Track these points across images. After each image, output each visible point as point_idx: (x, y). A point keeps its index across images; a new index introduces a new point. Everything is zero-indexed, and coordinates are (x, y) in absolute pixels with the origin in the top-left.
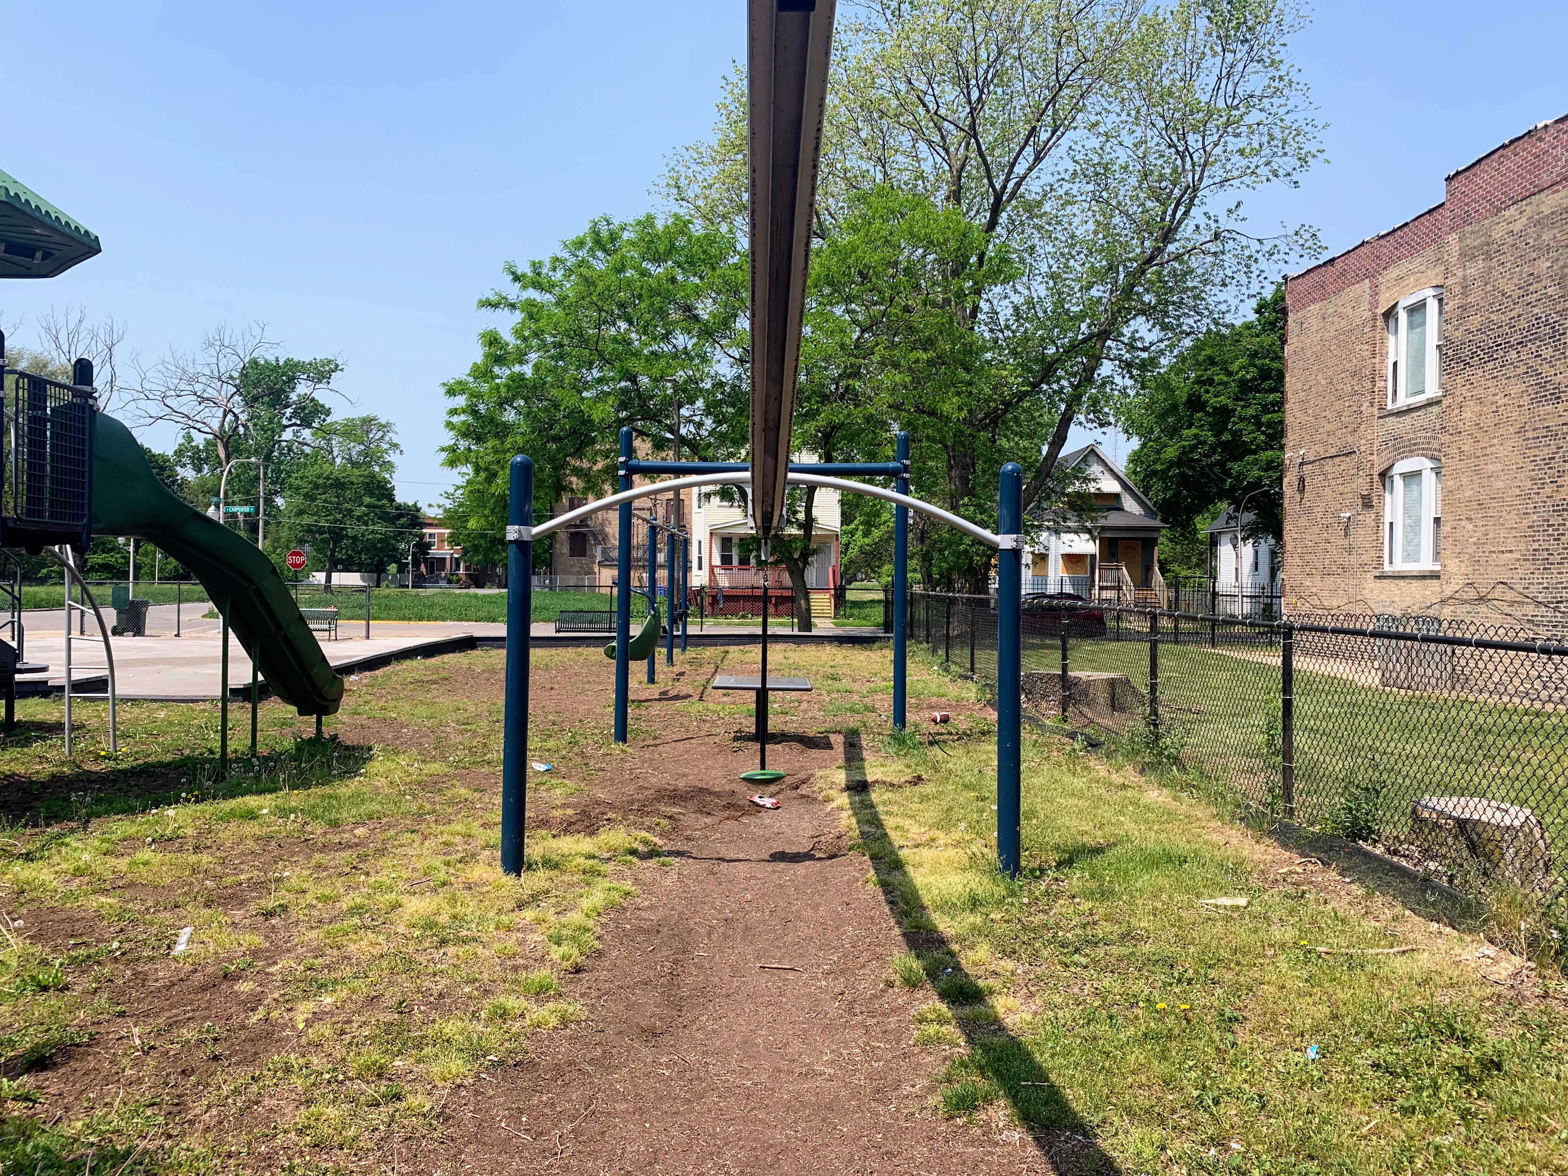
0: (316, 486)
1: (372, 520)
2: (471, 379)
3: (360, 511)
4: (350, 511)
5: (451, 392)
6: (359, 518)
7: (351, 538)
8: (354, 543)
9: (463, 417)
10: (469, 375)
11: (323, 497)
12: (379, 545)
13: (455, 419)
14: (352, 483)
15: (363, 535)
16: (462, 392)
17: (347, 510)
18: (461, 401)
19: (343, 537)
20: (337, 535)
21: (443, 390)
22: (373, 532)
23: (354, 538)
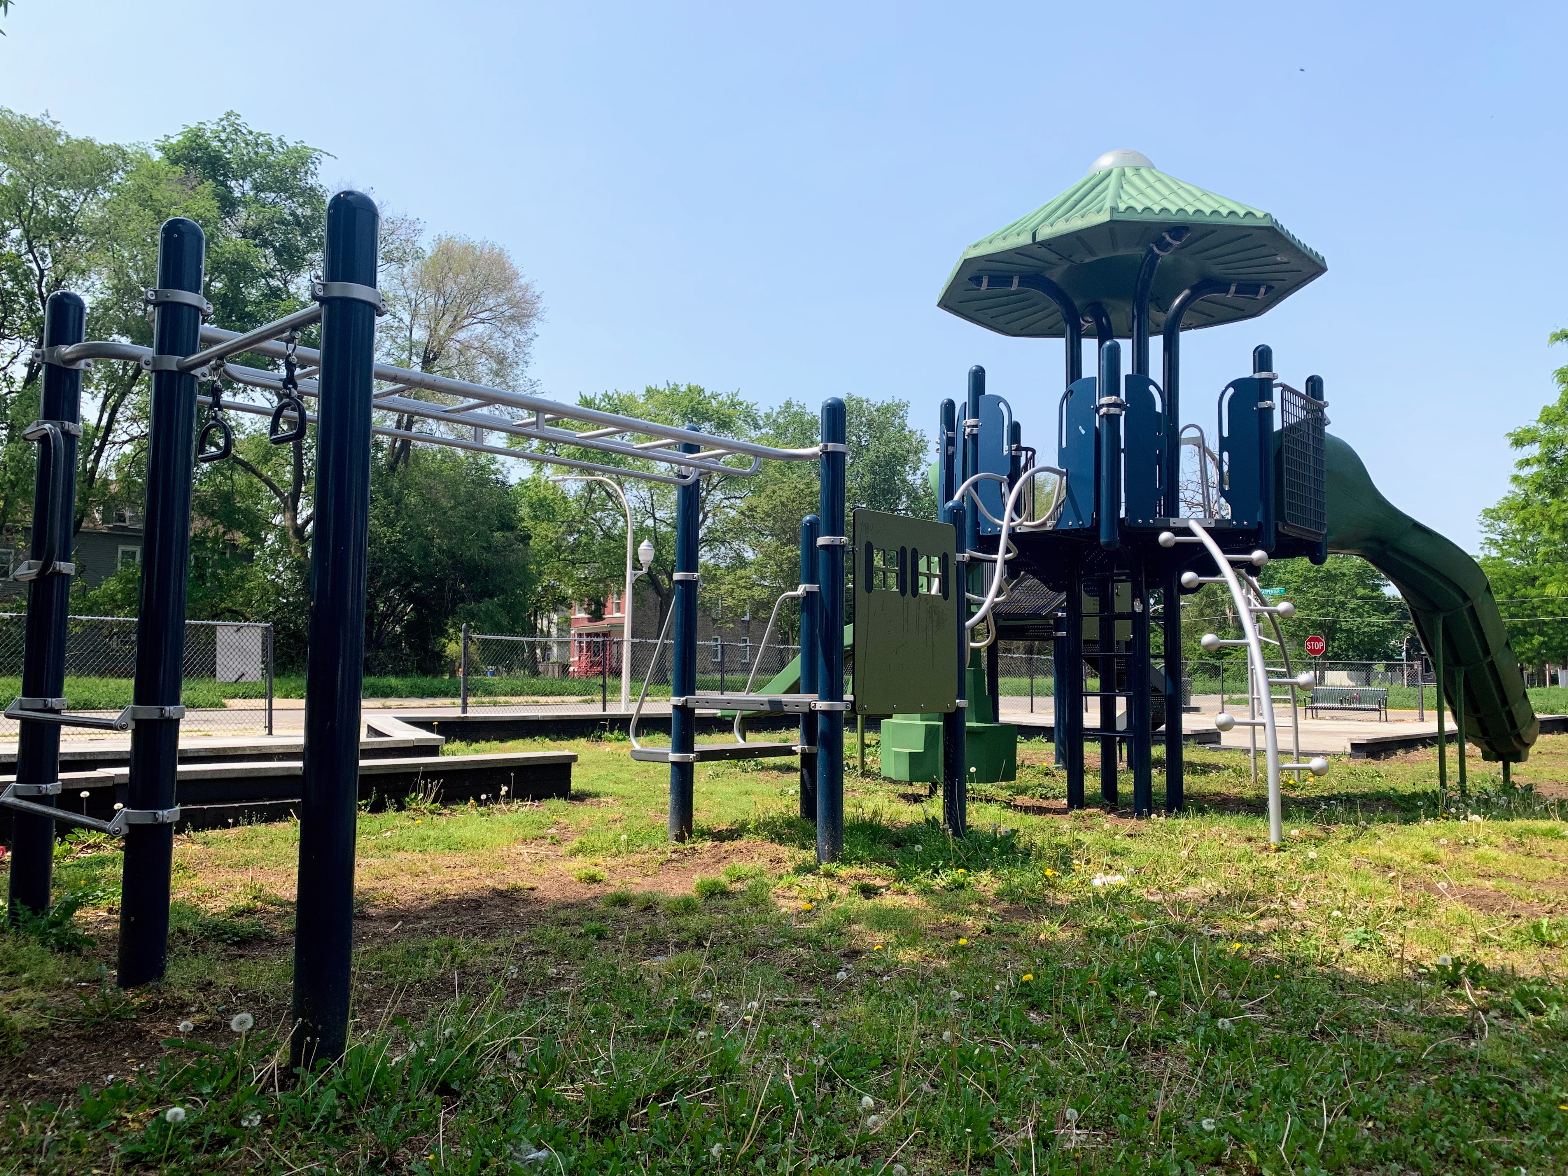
0: (1307, 580)
1: (1368, 613)
2: (1541, 425)
3: (1353, 603)
4: (1343, 604)
5: (1518, 442)
6: (1353, 610)
7: (1347, 631)
8: (1348, 637)
9: (1535, 469)
10: (1538, 421)
11: (1315, 590)
12: (1376, 638)
13: (1526, 472)
14: (1344, 575)
15: (1358, 628)
16: (1533, 441)
17: (1340, 602)
18: (1534, 450)
19: (1336, 631)
20: (1329, 630)
21: (1509, 441)
22: (1368, 625)
23: (1350, 631)
